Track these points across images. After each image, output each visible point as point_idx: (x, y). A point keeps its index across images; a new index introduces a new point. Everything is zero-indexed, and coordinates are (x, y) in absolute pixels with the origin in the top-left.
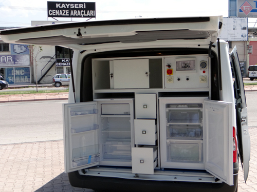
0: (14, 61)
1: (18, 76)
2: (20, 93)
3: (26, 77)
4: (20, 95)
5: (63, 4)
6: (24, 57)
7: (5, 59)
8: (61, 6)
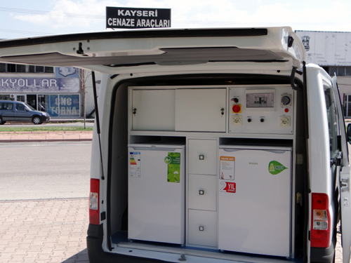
0: (60, 85)
1: (63, 106)
2: (62, 130)
3: (74, 108)
4: (61, 133)
5: (128, 11)
6: (72, 81)
7: (48, 83)
8: (124, 13)
